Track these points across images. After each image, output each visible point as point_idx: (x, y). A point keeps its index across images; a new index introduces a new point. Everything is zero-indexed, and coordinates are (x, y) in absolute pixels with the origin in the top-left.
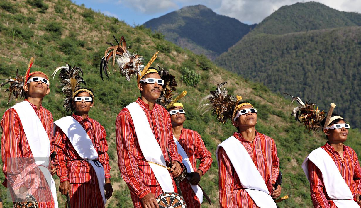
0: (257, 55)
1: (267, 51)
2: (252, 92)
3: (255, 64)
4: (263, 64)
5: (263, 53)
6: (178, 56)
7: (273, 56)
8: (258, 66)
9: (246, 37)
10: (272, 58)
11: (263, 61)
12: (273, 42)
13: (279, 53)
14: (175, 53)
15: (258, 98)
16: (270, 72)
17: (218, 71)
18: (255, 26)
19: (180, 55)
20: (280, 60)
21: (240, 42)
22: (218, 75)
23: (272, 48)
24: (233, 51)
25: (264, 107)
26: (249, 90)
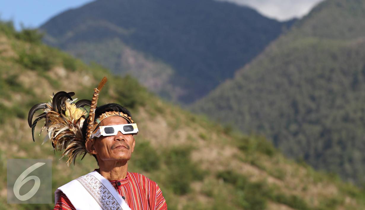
0: (299, 86)
1: (322, 76)
2: (235, 156)
3: (294, 105)
4: (313, 106)
5: (311, 81)
6: (67, 77)
7: (336, 87)
8: (302, 110)
9: (273, 48)
10: (331, 92)
11: (313, 98)
12: (334, 57)
13: (347, 81)
14: (61, 72)
15: (247, 169)
16: (328, 123)
17: (160, 111)
18: (292, 23)
19: (74, 76)
20: (350, 95)
21: (261, 57)
22: (159, 118)
23: (332, 70)
24: (246, 78)
25: (258, 186)
26: (229, 152)
